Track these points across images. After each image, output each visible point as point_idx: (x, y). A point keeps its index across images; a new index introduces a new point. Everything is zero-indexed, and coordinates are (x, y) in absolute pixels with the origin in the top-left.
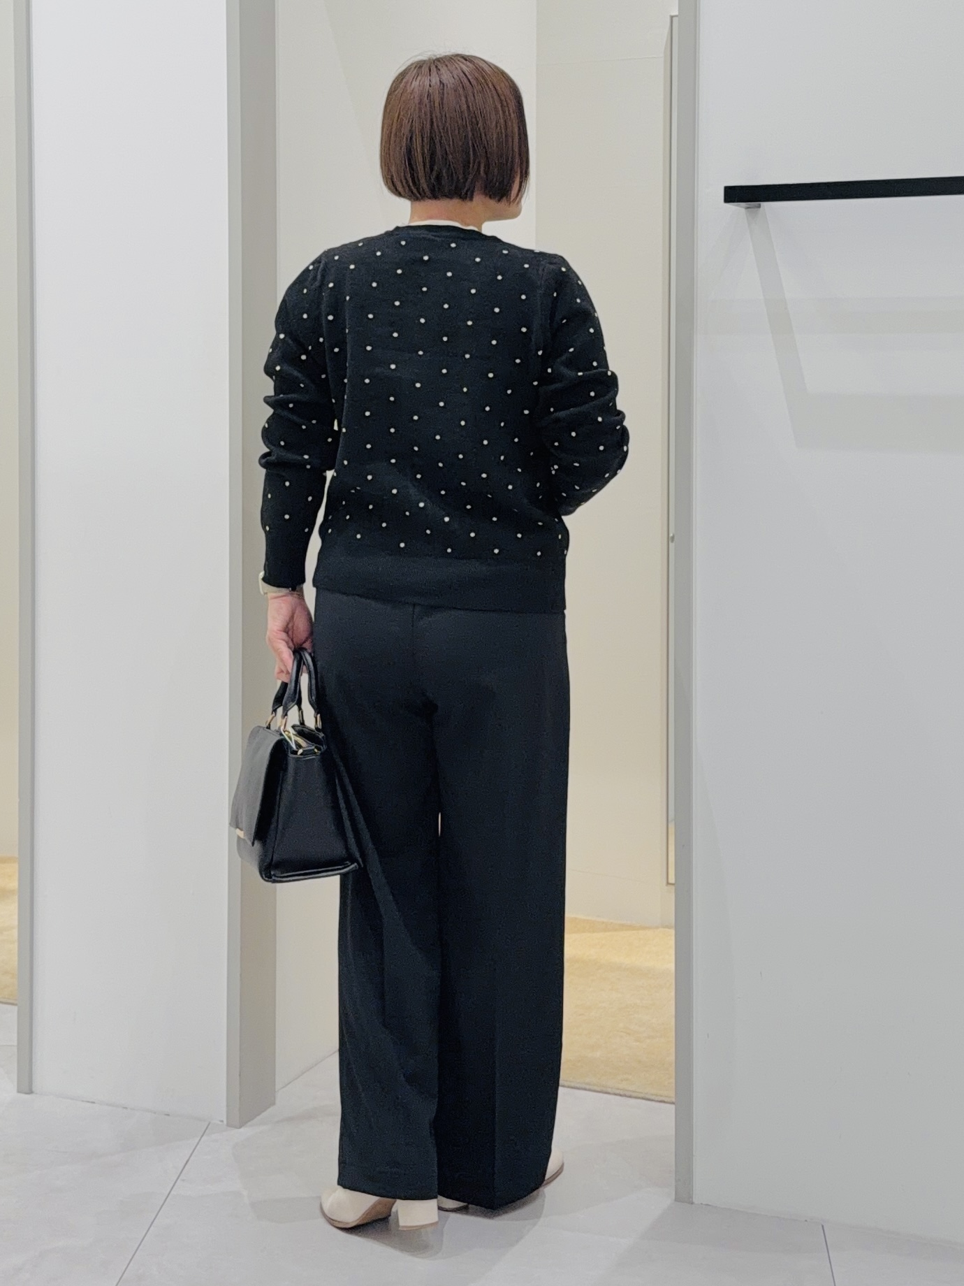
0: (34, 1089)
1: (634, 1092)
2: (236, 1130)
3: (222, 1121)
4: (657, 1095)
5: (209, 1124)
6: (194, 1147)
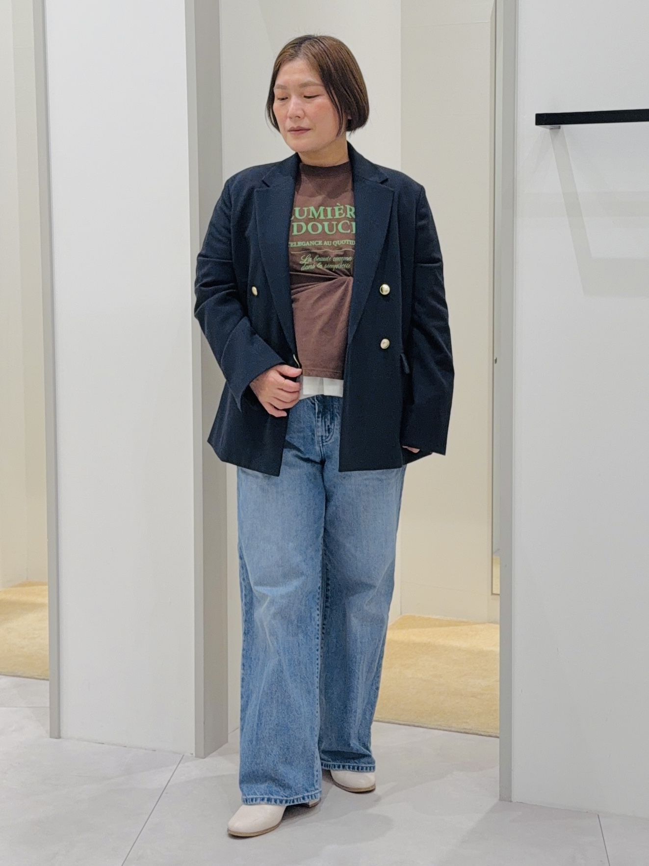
0: (62, 735)
1: (471, 730)
2: (202, 760)
3: (192, 754)
4: (485, 731)
5: (183, 756)
6: (173, 771)
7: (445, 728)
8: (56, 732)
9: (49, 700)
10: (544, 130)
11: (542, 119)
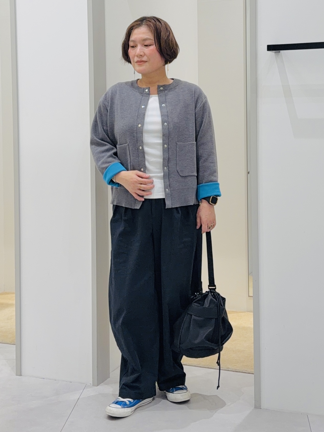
0: (22, 374)
1: (239, 370)
2: (96, 387)
3: (91, 384)
4: (247, 371)
5: (86, 385)
6: (81, 393)
8: (19, 373)
9: (15, 355)
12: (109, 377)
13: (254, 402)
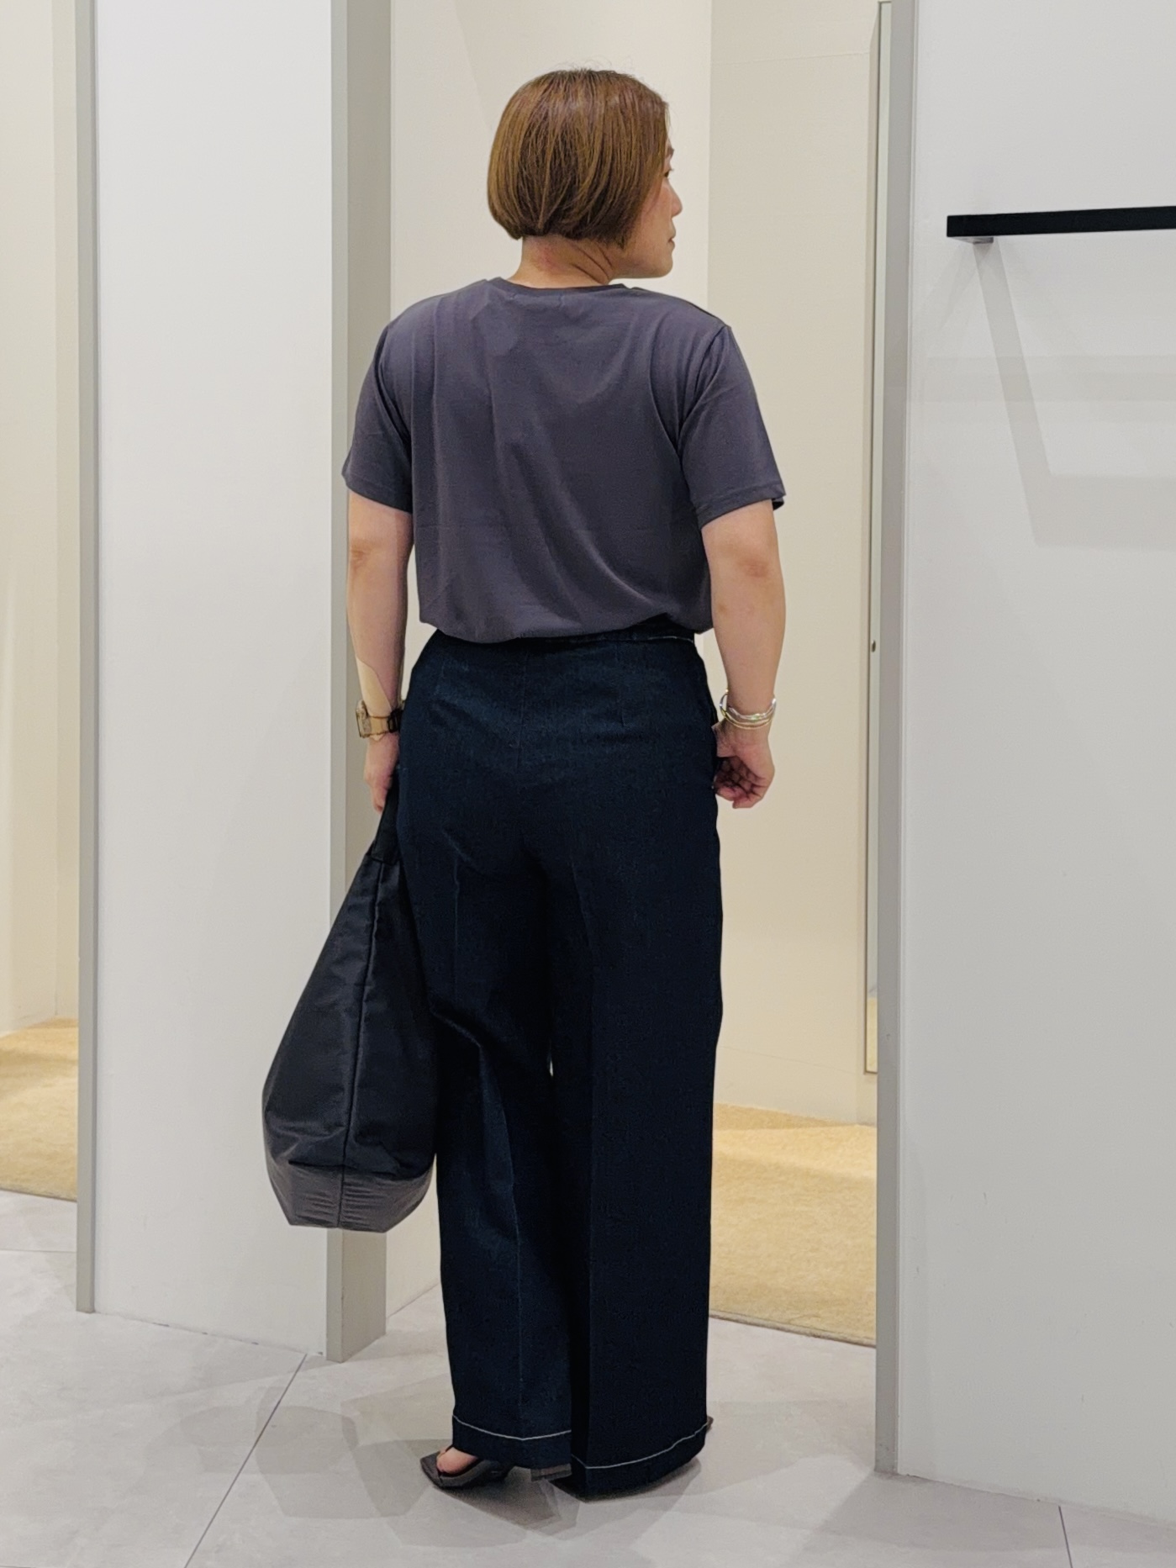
0: (96, 1308)
1: (824, 1331)
2: (339, 1365)
3: (321, 1353)
4: (852, 1335)
5: (306, 1355)
6: (287, 1384)
7: (778, 1325)
8: (87, 1303)
9: (75, 1240)
10: (963, 245)
11: (959, 226)
12: (383, 1332)
13: (872, 1447)
